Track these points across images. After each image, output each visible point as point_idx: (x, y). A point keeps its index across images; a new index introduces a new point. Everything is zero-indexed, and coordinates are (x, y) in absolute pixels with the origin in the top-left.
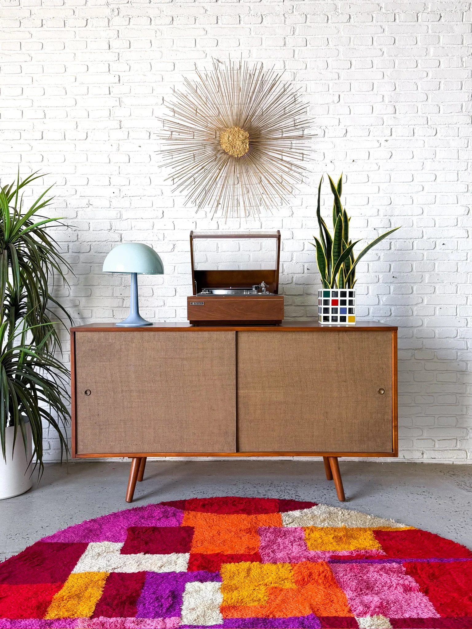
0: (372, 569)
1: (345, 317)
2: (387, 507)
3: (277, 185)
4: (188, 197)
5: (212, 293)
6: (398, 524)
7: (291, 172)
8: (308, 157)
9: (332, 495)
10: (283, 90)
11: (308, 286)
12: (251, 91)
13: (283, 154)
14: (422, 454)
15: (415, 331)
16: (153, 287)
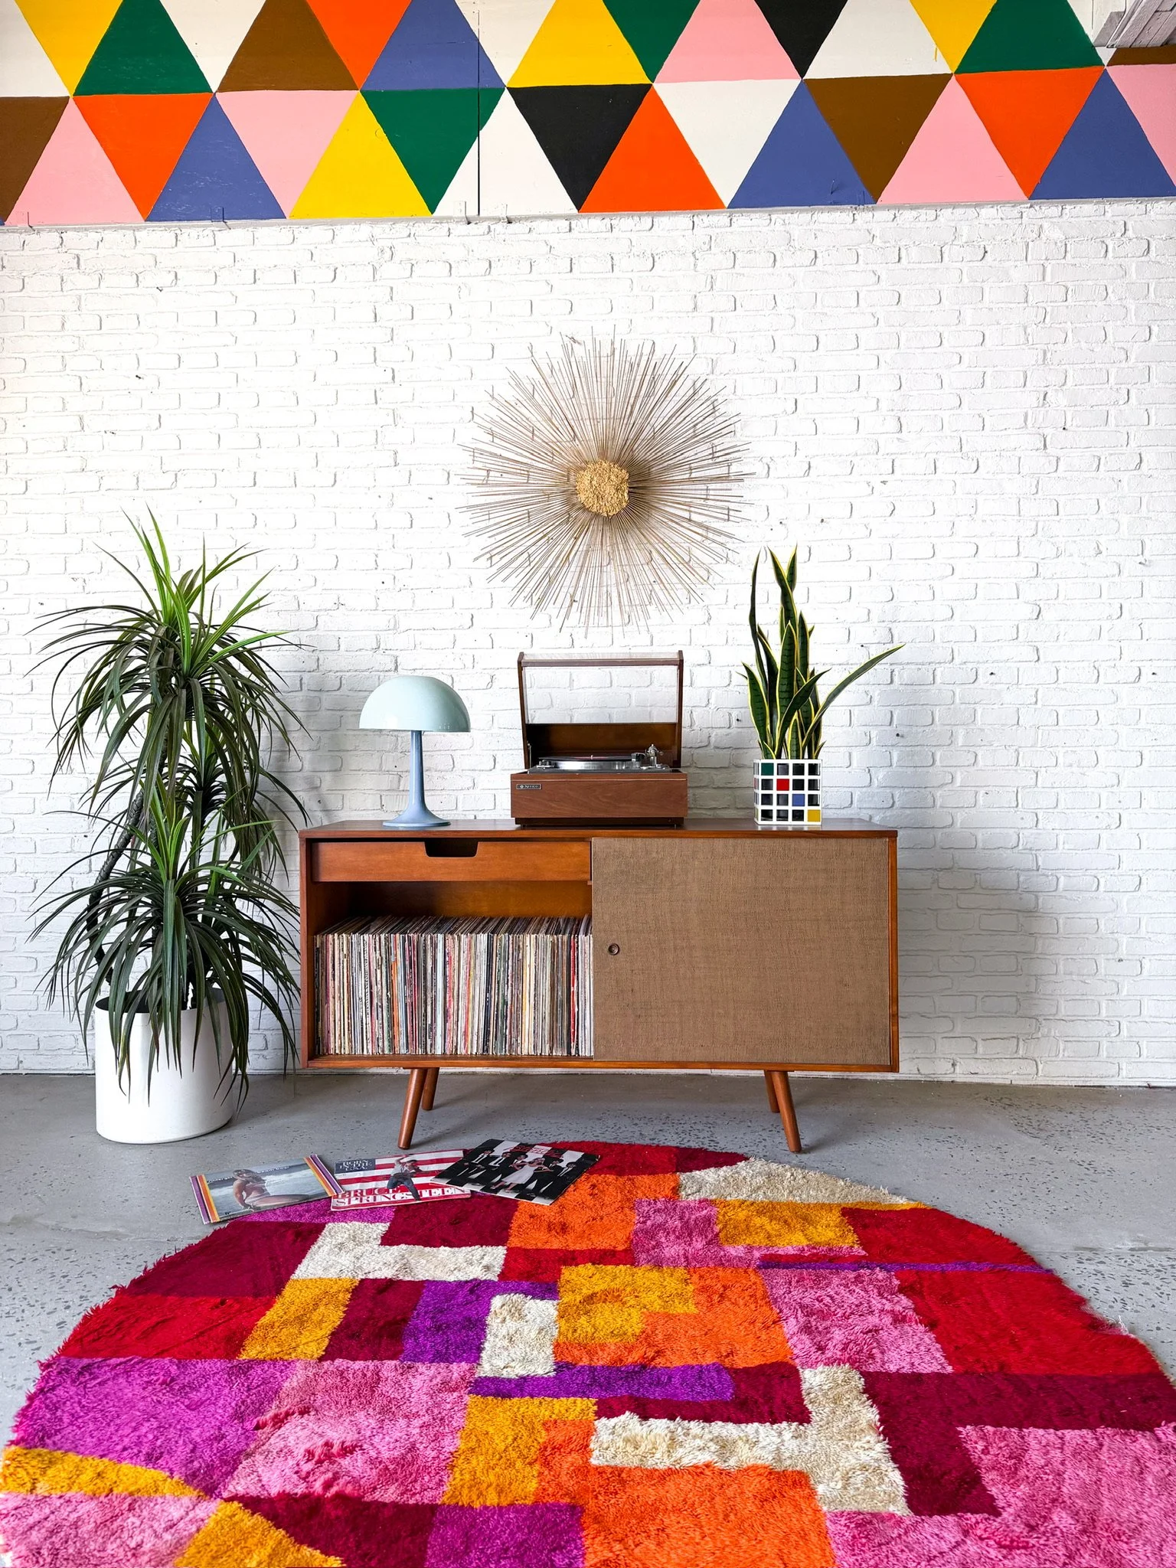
0: (836, 1281)
1: (802, 811)
2: (879, 1165)
3: (681, 566)
4: (517, 590)
5: (556, 766)
6: (894, 1197)
7: (707, 542)
8: (738, 514)
9: (779, 1140)
10: (691, 391)
11: (738, 751)
12: (633, 395)
13: (692, 509)
14: (953, 1065)
15: (940, 835)
16: (453, 753)
